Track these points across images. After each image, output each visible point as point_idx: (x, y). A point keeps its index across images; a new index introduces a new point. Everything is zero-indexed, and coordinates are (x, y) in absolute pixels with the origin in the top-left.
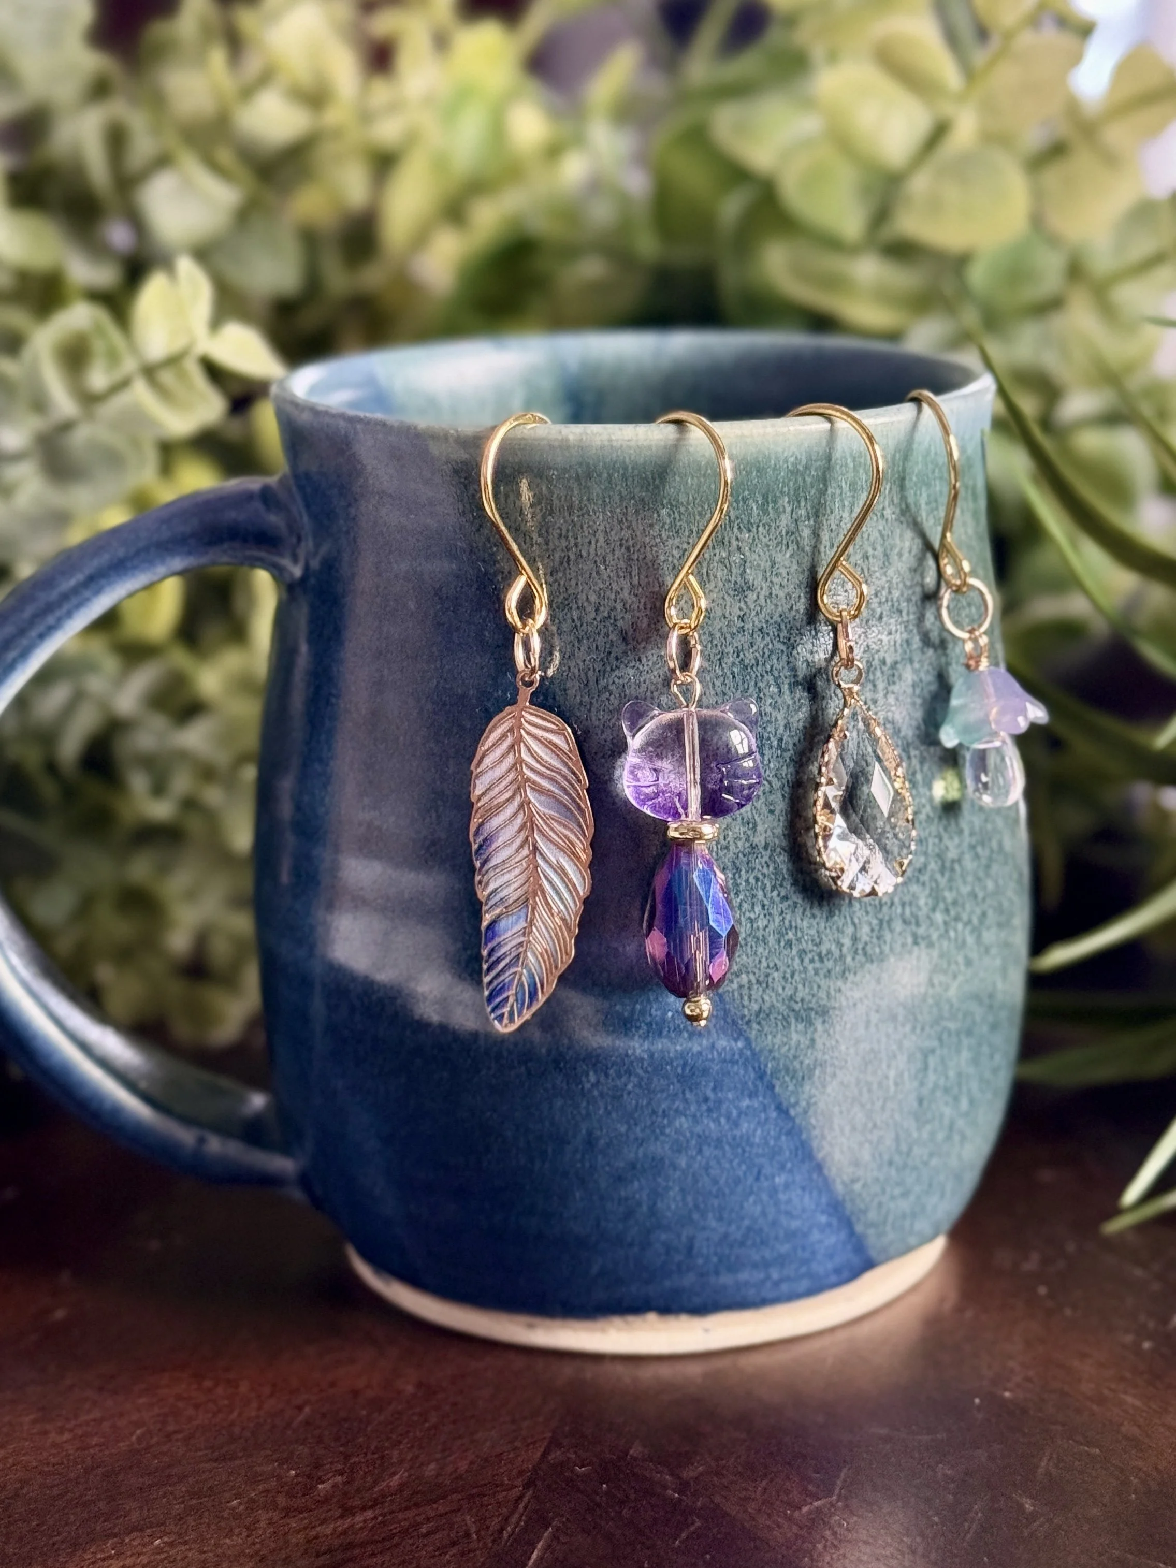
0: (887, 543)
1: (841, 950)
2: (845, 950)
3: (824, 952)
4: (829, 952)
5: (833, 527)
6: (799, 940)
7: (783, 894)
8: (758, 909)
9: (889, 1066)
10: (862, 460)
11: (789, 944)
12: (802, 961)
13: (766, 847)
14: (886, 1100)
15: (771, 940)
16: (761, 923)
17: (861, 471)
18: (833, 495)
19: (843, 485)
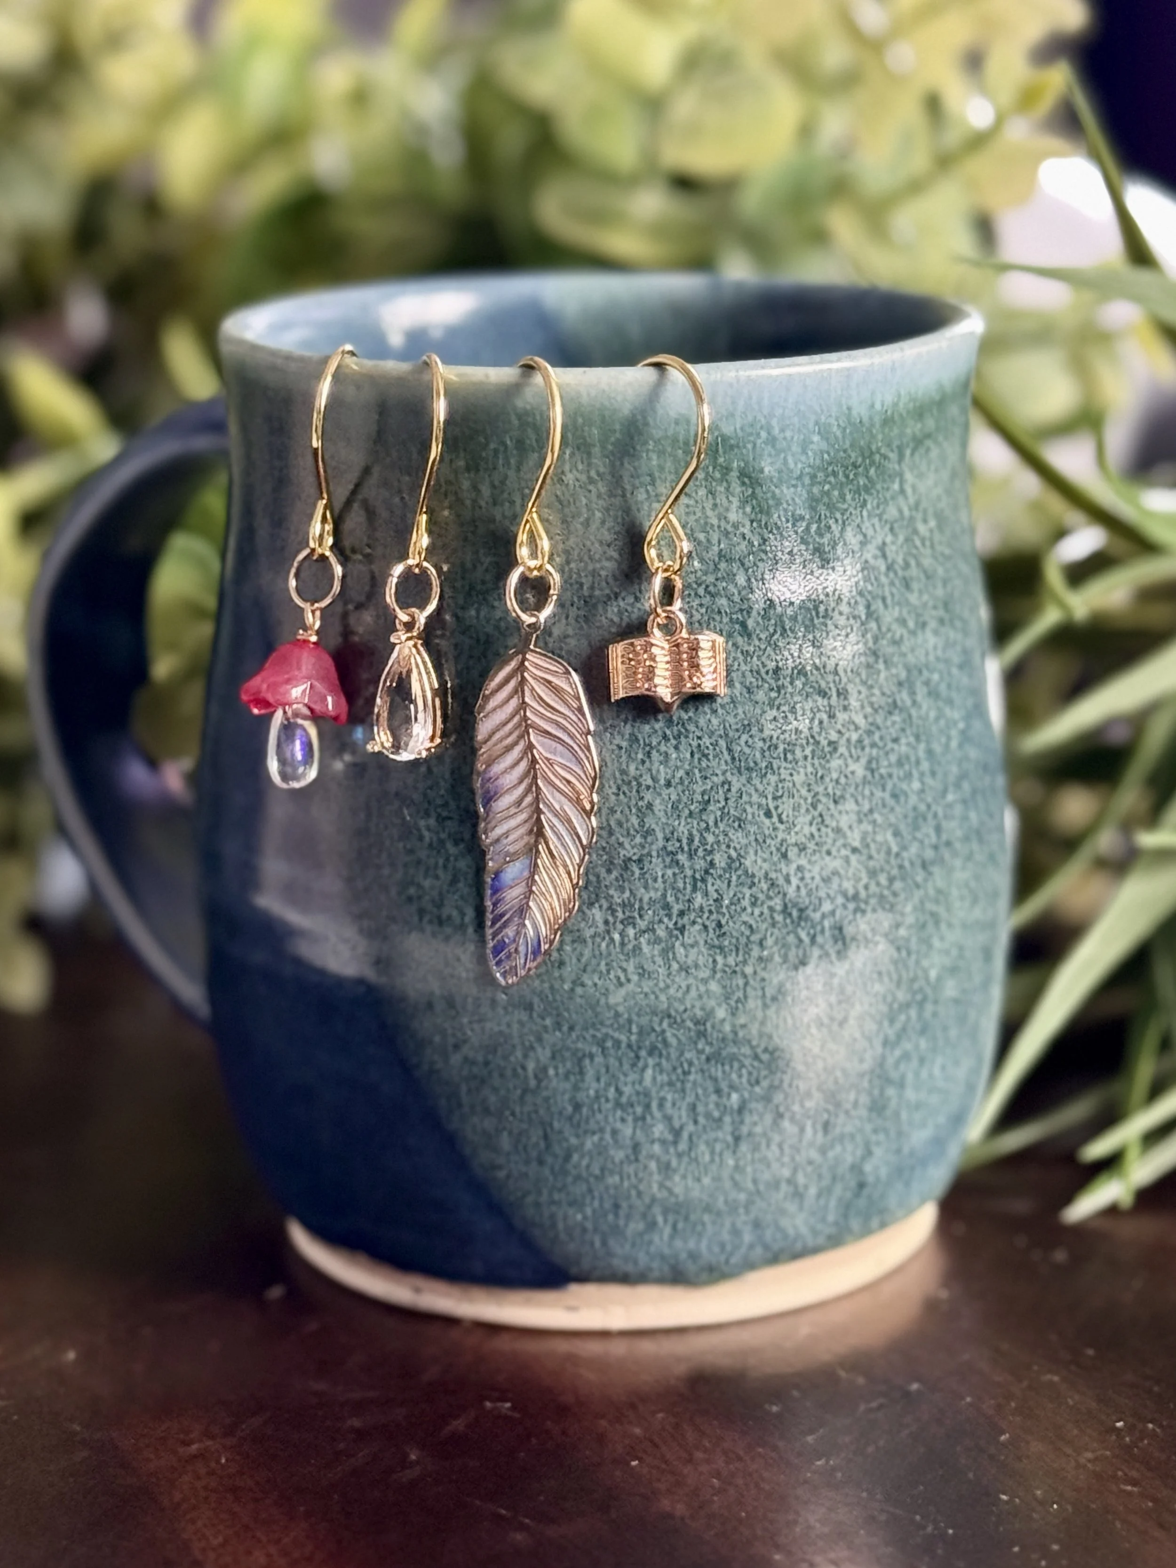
0: (566, 510)
1: (462, 919)
2: (467, 919)
3: (444, 916)
4: (449, 918)
5: (497, 483)
6: (420, 898)
7: (408, 846)
8: (384, 856)
9: (526, 1056)
10: (530, 419)
11: (410, 899)
12: (421, 920)
13: (397, 794)
14: (525, 1091)
15: (393, 892)
16: (386, 871)
17: (530, 431)
18: (496, 451)
19: (508, 442)
